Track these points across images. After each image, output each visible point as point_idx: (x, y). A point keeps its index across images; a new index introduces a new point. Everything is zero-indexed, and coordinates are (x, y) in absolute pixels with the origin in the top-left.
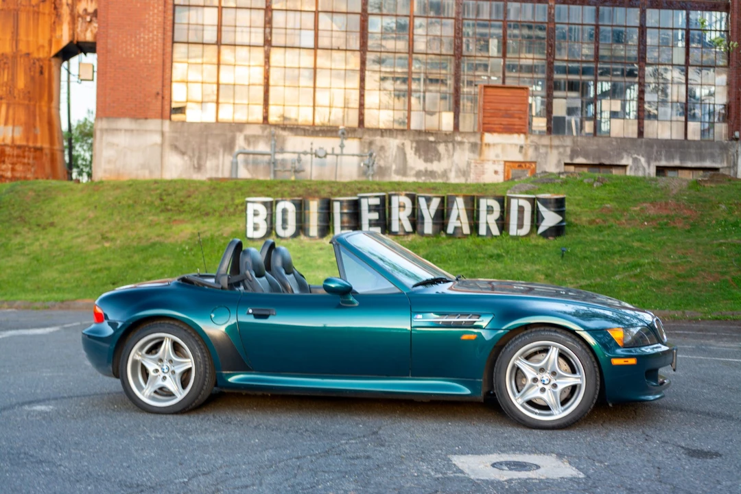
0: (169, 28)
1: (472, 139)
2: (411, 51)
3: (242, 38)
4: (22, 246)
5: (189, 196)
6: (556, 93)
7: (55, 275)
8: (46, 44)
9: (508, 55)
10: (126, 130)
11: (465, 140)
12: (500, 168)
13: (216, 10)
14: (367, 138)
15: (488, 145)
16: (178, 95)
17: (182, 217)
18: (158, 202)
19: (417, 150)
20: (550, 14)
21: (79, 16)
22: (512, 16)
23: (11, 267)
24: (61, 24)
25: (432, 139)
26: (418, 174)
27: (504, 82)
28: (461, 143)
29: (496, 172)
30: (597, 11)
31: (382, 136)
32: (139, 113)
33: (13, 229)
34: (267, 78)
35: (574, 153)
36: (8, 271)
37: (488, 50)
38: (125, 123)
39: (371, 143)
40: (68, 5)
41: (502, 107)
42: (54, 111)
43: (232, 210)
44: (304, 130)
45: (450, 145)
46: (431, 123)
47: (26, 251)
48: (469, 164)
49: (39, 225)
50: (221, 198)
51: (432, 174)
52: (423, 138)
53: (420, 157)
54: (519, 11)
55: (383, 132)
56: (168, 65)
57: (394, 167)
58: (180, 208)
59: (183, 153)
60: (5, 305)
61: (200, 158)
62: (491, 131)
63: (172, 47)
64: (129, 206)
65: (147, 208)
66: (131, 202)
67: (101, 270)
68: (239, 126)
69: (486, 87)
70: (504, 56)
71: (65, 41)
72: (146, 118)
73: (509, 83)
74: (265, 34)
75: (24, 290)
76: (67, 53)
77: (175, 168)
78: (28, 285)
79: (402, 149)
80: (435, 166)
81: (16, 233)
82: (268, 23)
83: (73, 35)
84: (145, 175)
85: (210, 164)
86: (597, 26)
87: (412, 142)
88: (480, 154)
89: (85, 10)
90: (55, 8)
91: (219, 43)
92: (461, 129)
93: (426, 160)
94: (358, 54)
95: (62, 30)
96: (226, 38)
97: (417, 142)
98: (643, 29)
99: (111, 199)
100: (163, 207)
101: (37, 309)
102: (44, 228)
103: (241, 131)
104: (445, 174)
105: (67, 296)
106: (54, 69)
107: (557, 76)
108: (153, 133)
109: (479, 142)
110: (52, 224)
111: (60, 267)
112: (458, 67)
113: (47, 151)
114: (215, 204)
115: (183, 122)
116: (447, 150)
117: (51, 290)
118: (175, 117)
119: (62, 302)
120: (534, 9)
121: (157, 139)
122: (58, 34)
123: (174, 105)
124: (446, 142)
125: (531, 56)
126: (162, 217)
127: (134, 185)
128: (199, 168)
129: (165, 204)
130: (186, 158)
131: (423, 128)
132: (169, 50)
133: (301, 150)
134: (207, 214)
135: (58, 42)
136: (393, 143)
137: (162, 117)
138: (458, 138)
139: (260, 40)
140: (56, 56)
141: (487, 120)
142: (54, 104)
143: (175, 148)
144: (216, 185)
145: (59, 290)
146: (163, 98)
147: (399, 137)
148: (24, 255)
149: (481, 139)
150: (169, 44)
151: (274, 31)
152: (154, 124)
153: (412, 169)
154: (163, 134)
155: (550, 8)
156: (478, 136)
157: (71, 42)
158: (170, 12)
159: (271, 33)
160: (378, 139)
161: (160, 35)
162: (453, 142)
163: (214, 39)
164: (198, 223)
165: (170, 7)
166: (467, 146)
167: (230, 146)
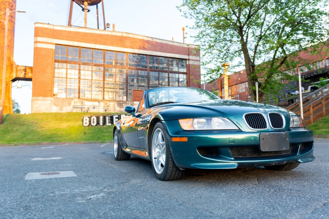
0: (53, 73)
1: (131, 103)
2: (116, 81)
3: (73, 77)
4: (17, 130)
5: (63, 117)
7: (31, 137)
8: (8, 77)
9: (139, 83)
10: (41, 100)
11: (129, 103)
13: (66, 70)
14: (105, 102)
15: (135, 104)
16: (55, 90)
17: (62, 121)
18: (54, 118)
19: (118, 105)
20: (148, 73)
21: (19, 70)
22: (139, 74)
23: (17, 135)
24: (13, 72)
25: (121, 103)
27: (138, 89)
30: (159, 73)
32: (45, 95)
33: (12, 126)
34: (79, 87)
36: (16, 136)
37: (134, 82)
38: (41, 98)
39: (106, 104)
40: (15, 67)
41: (138, 95)
42: (10, 96)
43: (76, 119)
44: (89, 100)
45: (126, 104)
46: (121, 99)
47: (20, 131)
49: (20, 125)
50: (72, 117)
51: (121, 111)
52: (119, 102)
53: (119, 107)
54: (141, 73)
55: (109, 101)
56: (53, 83)
57: (112, 110)
58: (61, 119)
59: (57, 106)
60: (21, 144)
61: (61, 107)
62: (135, 101)
63: (54, 78)
64: (46, 119)
65: (52, 120)
66: (46, 118)
67: (44, 135)
68: (72, 99)
69: (134, 90)
70: (138, 83)
71: (14, 77)
72: (47, 97)
73: (139, 89)
74: (79, 76)
75: (23, 141)
76: (14, 80)
77: (55, 109)
78: (24, 140)
79: (114, 105)
80: (122, 109)
81: (14, 127)
82: (80, 73)
83: (17, 75)
84: (46, 111)
85: (65, 108)
86: (159, 77)
87: (117, 103)
89: (20, 69)
90: (11, 68)
91: (66, 78)
92: (128, 100)
93: (120, 108)
94: (103, 82)
95: (13, 74)
96: (68, 76)
97: (118, 103)
98: (169, 78)
99: (40, 117)
100: (56, 119)
101: (31, 145)
102: (22, 125)
103: (73, 100)
106: (10, 84)
108: (49, 100)
110: (24, 124)
111: (32, 135)
112: (127, 85)
113: (8, 107)
114: (70, 118)
115: (57, 98)
117: (32, 141)
118: (54, 97)
119: (38, 143)
120: (144, 72)
121: (50, 102)
122: (12, 75)
123: (54, 93)
125: (144, 83)
126: (57, 122)
127: (45, 114)
128: (61, 110)
129: (57, 119)
130: (58, 107)
131: (119, 100)
132: (53, 79)
133: (89, 105)
134: (70, 121)
135: (12, 77)
136: (112, 104)
137: (51, 96)
138: (128, 103)
139: (77, 77)
140: (11, 81)
141: (134, 98)
142: (10, 94)
143: (55, 104)
144: (69, 114)
145: (34, 140)
146: (51, 91)
147: (113, 102)
148: (19, 132)
149: (133, 103)
150: (53, 77)
151: (81, 75)
152: (49, 98)
153: (117, 110)
154: (51, 101)
155: (148, 72)
156: (133, 102)
157: (16, 77)
158: (53, 69)
159: (80, 76)
160: (108, 102)
161: (51, 75)
162: (127, 103)
163: (65, 77)
164: (68, 123)
165: (53, 68)
167: (70, 104)
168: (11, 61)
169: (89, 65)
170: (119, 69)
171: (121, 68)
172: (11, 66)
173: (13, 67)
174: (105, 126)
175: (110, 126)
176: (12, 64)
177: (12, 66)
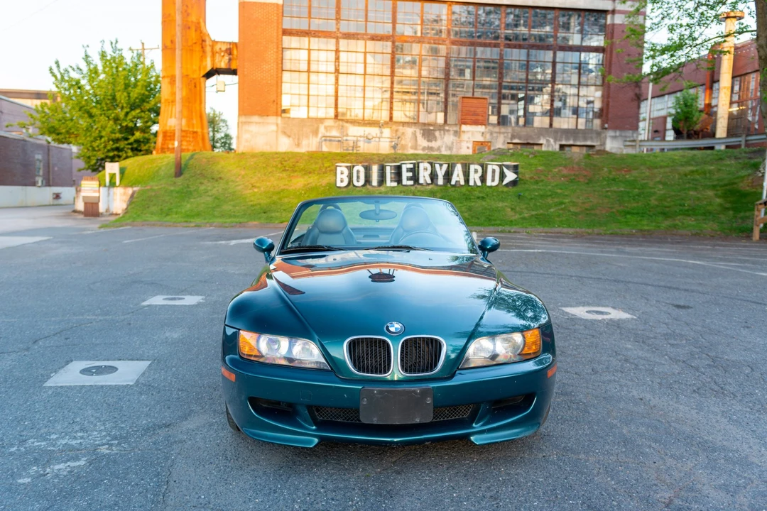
0: (280, 62)
1: (455, 129)
2: (420, 76)
3: (322, 68)
4: (206, 191)
5: (297, 162)
6: (503, 101)
7: (231, 208)
8: (197, 69)
9: (476, 79)
10: (256, 123)
11: (451, 129)
12: (470, 145)
13: (307, 51)
14: (394, 127)
15: (464, 132)
16: (286, 102)
17: (296, 174)
18: (279, 166)
19: (423, 135)
20: (500, 54)
21: (217, 52)
22: (479, 56)
23: (204, 203)
24: (206, 57)
25: (432, 128)
26: (424, 149)
27: (473, 95)
28: (448, 131)
29: (468, 148)
30: (528, 52)
31: (403, 126)
32: (264, 112)
33: (198, 181)
34: (337, 92)
35: (513, 137)
36: (203, 205)
37: (464, 76)
38: (256, 119)
39: (397, 131)
40: (210, 45)
41: (472, 109)
42: (203, 109)
43: (324, 170)
44: (359, 123)
45: (442, 132)
46: (431, 118)
47: (210, 193)
48: (453, 143)
49: (213, 179)
50: (316, 163)
51: (431, 149)
52: (426, 128)
53: (425, 139)
54: (483, 53)
55: (404, 124)
56: (280, 84)
57: (410, 145)
58: (293, 169)
59: (289, 136)
60: (208, 225)
61: (299, 139)
62: (465, 123)
63: (282, 73)
64: (264, 168)
65: (274, 169)
66: (264, 165)
67: (256, 205)
68: (321, 120)
69: (463, 98)
70: (474, 79)
71: (209, 68)
72: (268, 116)
73: (476, 95)
74: (335, 66)
75: (215, 216)
76: (209, 75)
77: (284, 145)
78: (216, 213)
79: (414, 134)
80: (433, 144)
81: (201, 183)
82: (337, 59)
83: (213, 64)
84: (267, 149)
85: (304, 142)
86: (528, 61)
87: (420, 130)
88: (459, 137)
89: (220, 49)
90: (202, 47)
91: (309, 71)
92: (448, 122)
93: (428, 141)
94: (389, 78)
95: (206, 61)
96: (313, 68)
97: (423, 130)
98: (554, 63)
99: (252, 163)
100: (283, 168)
101: (227, 227)
102: (217, 181)
103: (322, 123)
104: (439, 149)
105: (241, 220)
106: (202, 85)
107: (504, 91)
108: (272, 124)
109: (459, 130)
110: (220, 178)
111: (232, 203)
112: (447, 86)
113: (200, 134)
114: (313, 167)
115: (289, 118)
116: (440, 135)
117: (230, 216)
118: (283, 115)
119: (240, 223)
120: (491, 51)
121: (274, 128)
122: (204, 64)
123: (283, 108)
124: (440, 130)
125: (489, 79)
126: (284, 174)
127: (263, 154)
128: (298, 145)
129: (285, 167)
130: (291, 139)
131: (426, 122)
132: (280, 75)
133: (358, 135)
134: (310, 173)
135: (205, 68)
136: (409, 131)
137: (277, 115)
138: (447, 128)
139: (332, 69)
140: (204, 76)
141: (464, 117)
142: (203, 105)
143: (284, 133)
144: (312, 156)
145: (235, 216)
146: (277, 104)
147: (413, 127)
148: (209, 196)
149: (460, 128)
150: (280, 71)
151: (340, 64)
152: (272, 119)
153: (420, 146)
154: (277, 125)
155: (501, 50)
156: (458, 126)
157: (212, 68)
158: (280, 52)
159: (339, 65)
160: (401, 128)
161: (275, 66)
162: (444, 130)
163: (306, 69)
164: (306, 177)
165: (281, 49)
166: (452, 132)
167: (316, 132)
168: (201, 33)
169: (358, 39)
170: (427, 46)
171: (435, 43)
172: (202, 44)
173: (206, 46)
174: (382, 189)
175: (394, 187)
176: (204, 38)
177: (204, 43)
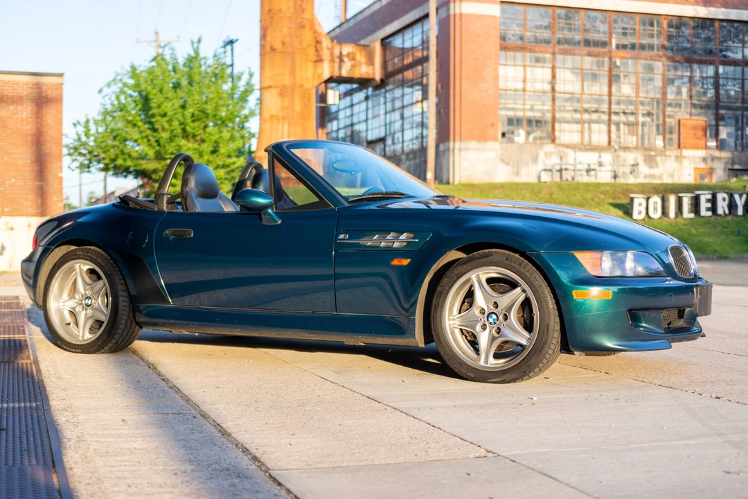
0: (495, 80)
1: (675, 154)
2: (638, 96)
3: (538, 87)
6: (721, 123)
9: (693, 98)
10: (474, 149)
11: (672, 154)
12: (692, 172)
13: (522, 69)
15: (685, 157)
19: (645, 161)
20: (716, 71)
24: (322, 63)
25: (653, 153)
26: (646, 177)
27: (691, 115)
28: (670, 156)
29: (690, 175)
30: (743, 69)
31: (624, 151)
32: (482, 137)
34: (554, 113)
35: (733, 163)
37: (681, 95)
38: (474, 144)
39: (618, 157)
40: (328, 49)
41: (692, 132)
45: (663, 158)
48: (674, 170)
51: (653, 176)
52: (647, 153)
56: (498, 106)
59: (508, 164)
61: (518, 167)
62: (686, 148)
63: (499, 93)
68: (541, 145)
69: (681, 119)
70: (691, 99)
71: (327, 75)
72: (486, 141)
73: (694, 116)
74: (552, 84)
77: (503, 174)
79: (636, 158)
80: (656, 171)
82: (554, 76)
83: (332, 72)
85: (524, 171)
86: (743, 80)
87: (642, 155)
88: (681, 163)
90: (317, 50)
91: (524, 90)
92: (668, 147)
93: (651, 168)
94: (607, 98)
95: (323, 68)
96: (529, 87)
97: (645, 156)
103: (542, 148)
104: (661, 177)
107: (722, 112)
108: (491, 150)
109: (679, 155)
112: (665, 105)
115: (507, 143)
116: (662, 160)
120: (707, 69)
121: (492, 155)
122: (319, 72)
124: (661, 155)
125: (705, 98)
128: (517, 174)
130: (510, 167)
132: (498, 95)
136: (630, 157)
137: (495, 139)
138: (668, 153)
139: (548, 88)
141: (684, 141)
143: (503, 160)
146: (495, 127)
147: (634, 152)
149: (681, 153)
150: (497, 90)
151: (557, 82)
152: (491, 145)
153: (642, 173)
154: (496, 151)
155: (716, 68)
156: (679, 151)
157: (331, 76)
158: (496, 69)
159: (555, 83)
160: (622, 154)
161: (493, 85)
162: (665, 155)
163: (522, 87)
165: (498, 66)
166: (673, 158)
167: (535, 159)
168: (315, 32)
169: (575, 54)
170: (644, 62)
171: (651, 60)
173: (322, 48)
174: (679, 220)
175: (692, 219)
176: (318, 39)
177: (319, 45)
